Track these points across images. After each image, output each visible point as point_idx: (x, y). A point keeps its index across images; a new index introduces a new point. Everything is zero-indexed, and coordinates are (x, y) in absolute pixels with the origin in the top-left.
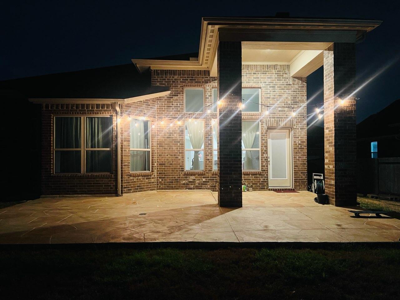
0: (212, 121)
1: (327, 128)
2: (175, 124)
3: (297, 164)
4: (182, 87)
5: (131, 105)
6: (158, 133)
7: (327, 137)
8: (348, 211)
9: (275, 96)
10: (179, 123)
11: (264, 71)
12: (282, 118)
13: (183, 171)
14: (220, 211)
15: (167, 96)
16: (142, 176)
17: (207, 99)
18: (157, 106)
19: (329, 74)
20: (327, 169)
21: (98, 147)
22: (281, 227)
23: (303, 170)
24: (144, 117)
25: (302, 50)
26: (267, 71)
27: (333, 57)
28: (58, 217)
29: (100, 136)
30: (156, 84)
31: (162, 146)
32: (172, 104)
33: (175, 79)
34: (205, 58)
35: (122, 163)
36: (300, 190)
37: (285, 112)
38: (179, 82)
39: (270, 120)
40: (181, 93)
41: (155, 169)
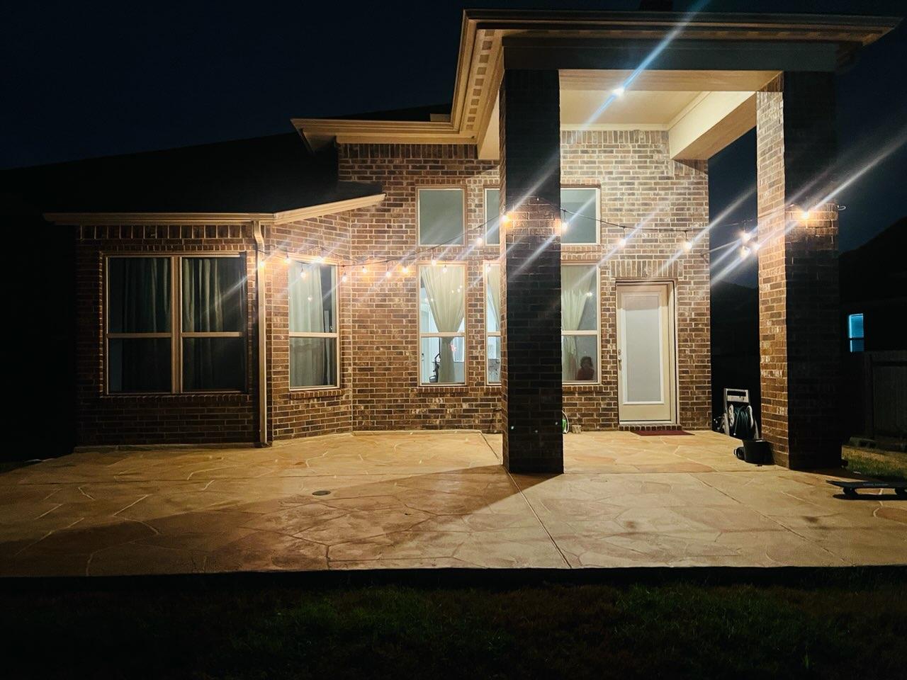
0: (483, 266)
1: (767, 281)
2: (395, 274)
3: (687, 367)
4: (412, 184)
5: (291, 227)
6: (354, 295)
7: (765, 302)
8: (828, 482)
9: (633, 204)
10: (406, 271)
11: (608, 146)
12: (651, 257)
13: (416, 385)
14: (512, 484)
15: (377, 207)
16: (318, 398)
17: (473, 214)
18: (354, 232)
19: (770, 149)
20: (765, 379)
21: (212, 330)
22: (668, 524)
23: (700, 382)
24: (322, 256)
25: (704, 92)
26: (613, 147)
27: (782, 105)
28: (114, 501)
29: (216, 303)
30: (351, 178)
31: (365, 327)
32: (389, 227)
33: (395, 167)
34: (468, 115)
35: (269, 367)
36: (693, 429)
37: (658, 243)
38: (404, 173)
39: (623, 262)
40: (410, 200)
41: (349, 381)
